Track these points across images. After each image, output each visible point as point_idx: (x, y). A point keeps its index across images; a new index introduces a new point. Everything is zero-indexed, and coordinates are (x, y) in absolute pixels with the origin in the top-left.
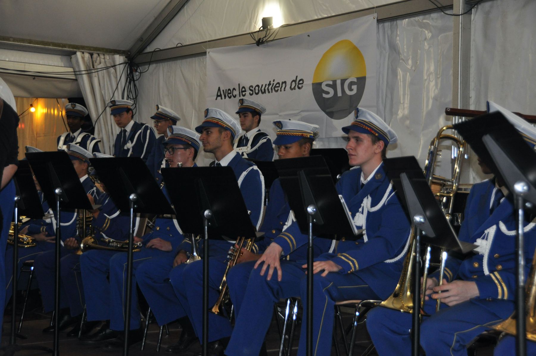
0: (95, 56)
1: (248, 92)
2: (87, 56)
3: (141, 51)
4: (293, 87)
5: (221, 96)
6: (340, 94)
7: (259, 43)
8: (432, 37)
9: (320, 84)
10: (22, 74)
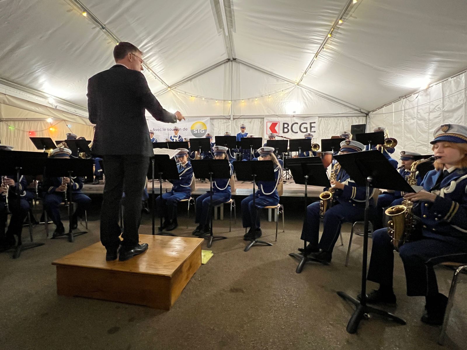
1: (167, 130)
4: (184, 129)
5: (155, 130)
6: (199, 132)
9: (193, 130)
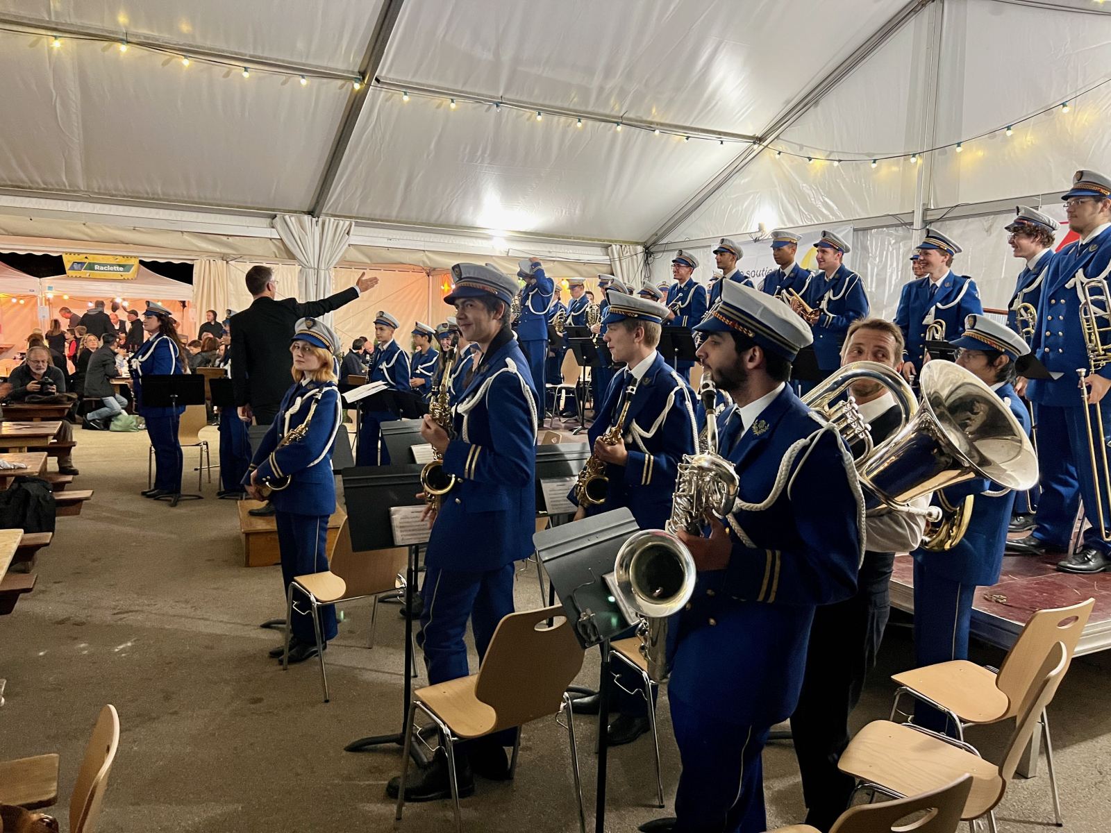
0: (623, 247)
2: (618, 247)
3: (654, 243)
7: (756, 240)
8: (895, 243)
10: (578, 262)
